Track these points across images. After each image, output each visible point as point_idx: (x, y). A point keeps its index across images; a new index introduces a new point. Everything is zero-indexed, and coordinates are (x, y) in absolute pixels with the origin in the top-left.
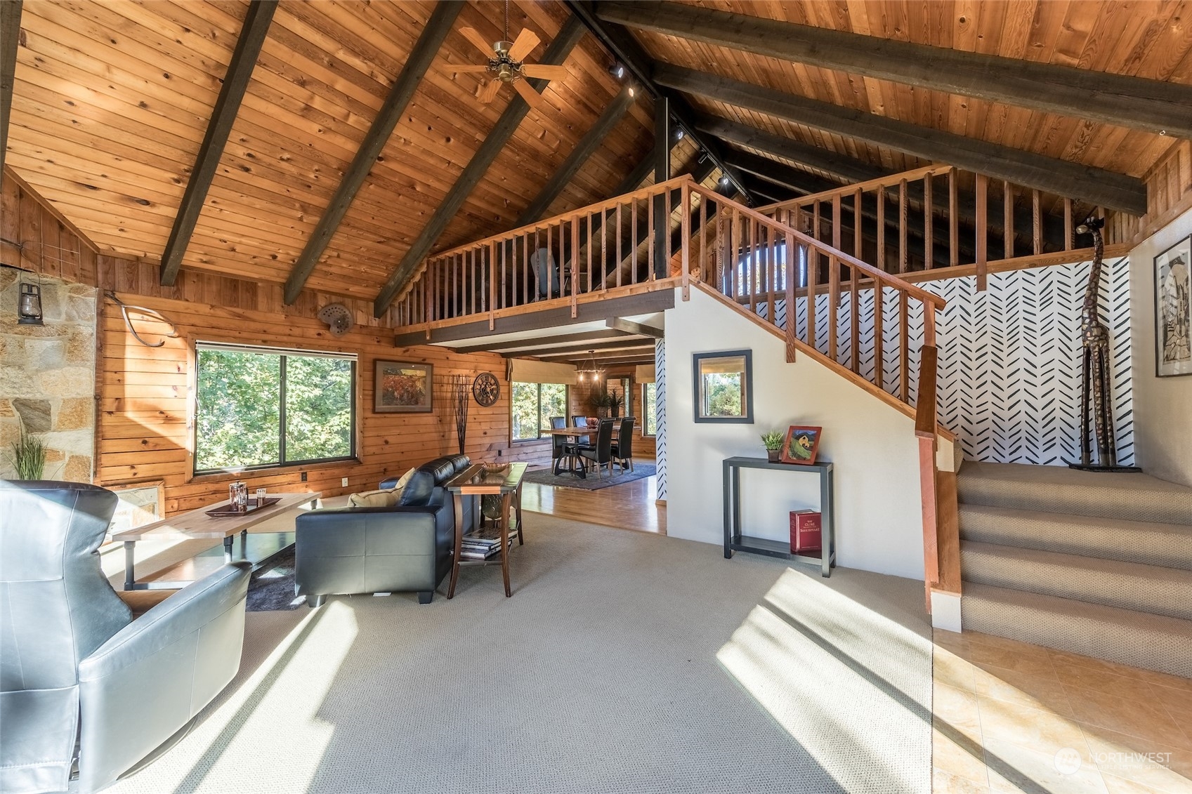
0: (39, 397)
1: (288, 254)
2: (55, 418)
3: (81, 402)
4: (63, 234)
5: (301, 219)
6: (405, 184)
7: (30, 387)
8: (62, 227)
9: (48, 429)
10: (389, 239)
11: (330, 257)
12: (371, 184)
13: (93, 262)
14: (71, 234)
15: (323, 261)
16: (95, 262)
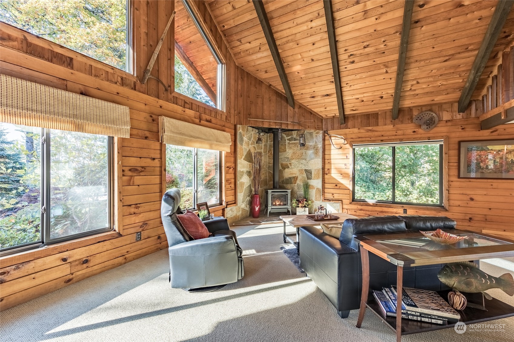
0: (309, 169)
1: (387, 93)
2: (313, 175)
3: (319, 170)
4: (312, 115)
5: (387, 72)
6: (452, 8)
7: (308, 166)
8: (311, 113)
9: (311, 179)
10: (453, 55)
11: (412, 85)
12: (422, 26)
13: (321, 122)
14: (314, 115)
15: (409, 89)
16: (322, 122)
